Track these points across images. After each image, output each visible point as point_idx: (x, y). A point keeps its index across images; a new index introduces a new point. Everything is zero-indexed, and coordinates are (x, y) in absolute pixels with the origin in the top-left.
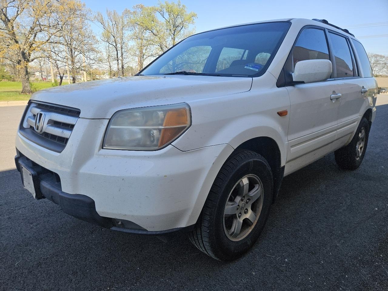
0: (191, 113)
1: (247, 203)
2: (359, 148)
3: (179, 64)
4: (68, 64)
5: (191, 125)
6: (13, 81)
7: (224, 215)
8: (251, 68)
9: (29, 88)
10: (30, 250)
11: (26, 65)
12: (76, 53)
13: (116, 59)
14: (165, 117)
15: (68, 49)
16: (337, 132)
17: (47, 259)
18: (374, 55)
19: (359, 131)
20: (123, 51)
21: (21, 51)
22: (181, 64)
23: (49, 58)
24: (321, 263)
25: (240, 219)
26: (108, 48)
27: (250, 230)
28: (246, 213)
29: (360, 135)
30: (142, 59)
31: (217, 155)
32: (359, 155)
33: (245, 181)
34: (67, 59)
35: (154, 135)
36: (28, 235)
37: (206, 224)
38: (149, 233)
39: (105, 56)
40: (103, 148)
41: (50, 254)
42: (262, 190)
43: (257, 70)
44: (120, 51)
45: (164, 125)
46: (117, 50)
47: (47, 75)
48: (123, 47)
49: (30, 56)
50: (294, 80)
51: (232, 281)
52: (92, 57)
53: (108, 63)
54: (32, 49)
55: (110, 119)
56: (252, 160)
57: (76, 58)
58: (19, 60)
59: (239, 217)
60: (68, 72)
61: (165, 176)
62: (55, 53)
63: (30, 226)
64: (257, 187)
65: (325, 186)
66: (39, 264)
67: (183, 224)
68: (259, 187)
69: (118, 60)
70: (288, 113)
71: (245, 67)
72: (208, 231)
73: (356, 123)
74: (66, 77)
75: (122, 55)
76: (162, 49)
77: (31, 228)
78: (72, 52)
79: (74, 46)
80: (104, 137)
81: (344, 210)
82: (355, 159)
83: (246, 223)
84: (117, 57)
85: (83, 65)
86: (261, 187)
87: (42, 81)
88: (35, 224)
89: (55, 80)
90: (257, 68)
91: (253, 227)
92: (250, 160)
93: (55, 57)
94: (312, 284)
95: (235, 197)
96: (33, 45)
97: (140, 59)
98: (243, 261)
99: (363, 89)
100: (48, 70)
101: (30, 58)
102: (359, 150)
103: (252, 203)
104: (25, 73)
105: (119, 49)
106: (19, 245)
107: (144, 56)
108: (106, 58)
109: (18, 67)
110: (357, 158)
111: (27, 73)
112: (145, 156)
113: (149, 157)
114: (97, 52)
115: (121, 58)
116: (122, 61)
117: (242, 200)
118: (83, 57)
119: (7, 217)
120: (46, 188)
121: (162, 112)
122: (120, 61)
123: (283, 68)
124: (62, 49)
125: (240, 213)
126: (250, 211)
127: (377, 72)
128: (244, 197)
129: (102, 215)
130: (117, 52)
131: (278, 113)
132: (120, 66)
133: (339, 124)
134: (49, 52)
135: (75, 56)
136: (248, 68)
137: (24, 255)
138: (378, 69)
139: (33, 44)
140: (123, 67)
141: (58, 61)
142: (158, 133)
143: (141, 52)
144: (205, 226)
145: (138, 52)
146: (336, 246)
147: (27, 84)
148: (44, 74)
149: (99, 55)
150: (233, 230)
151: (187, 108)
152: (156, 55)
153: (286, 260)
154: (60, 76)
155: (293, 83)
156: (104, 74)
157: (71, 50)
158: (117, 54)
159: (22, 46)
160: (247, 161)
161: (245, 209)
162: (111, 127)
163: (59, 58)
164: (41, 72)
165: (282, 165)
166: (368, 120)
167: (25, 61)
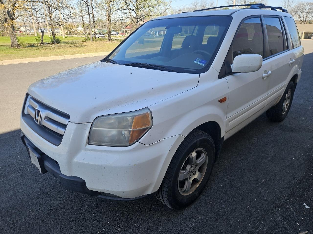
0: (152, 117)
1: (195, 167)
2: (286, 105)
3: (142, 16)
4: (48, 20)
5: (152, 126)
6: (2, 36)
7: (178, 180)
8: (199, 63)
9: (16, 43)
10: (40, 203)
11: (12, 23)
12: (53, 10)
13: (88, 13)
14: (133, 121)
15: (46, 6)
16: (267, 100)
17: (53, 210)
18: (309, 4)
19: (286, 92)
20: (93, 6)
21: (6, 10)
22: (143, 16)
23: (31, 16)
24: (248, 207)
25: (190, 180)
26: (80, 4)
27: (198, 185)
28: (194, 174)
29: (286, 96)
30: (110, 13)
31: (172, 144)
32: (285, 110)
33: (194, 154)
34: (46, 16)
35: (125, 135)
36: (37, 190)
37: (165, 189)
38: (125, 200)
39: (78, 11)
40: (88, 144)
41: (55, 206)
42: (207, 156)
43: (204, 65)
44: (91, 6)
45: (132, 128)
46: (88, 6)
47: (30, 29)
48: (93, 2)
49: (14, 14)
50: (232, 71)
51: (185, 224)
52: (67, 13)
53: (81, 17)
54: (15, 8)
55: (92, 123)
56: (198, 139)
57: (53, 14)
58: (6, 18)
59: (190, 178)
60: (48, 26)
61: (135, 165)
62: (36, 11)
63: (37, 181)
64: (203, 155)
65: (256, 138)
66: (48, 215)
67: (149, 192)
68: (204, 155)
69: (89, 15)
70: (227, 99)
71: (194, 62)
72: (167, 194)
73: (283, 88)
74: (46, 30)
75: (93, 9)
76: (127, 4)
77: (39, 184)
78: (49, 9)
79: (51, 4)
80: (89, 136)
81: (269, 160)
82: (282, 114)
83: (195, 181)
84: (89, 12)
85: (60, 20)
86: (206, 155)
87: (27, 34)
88: (40, 180)
89: (37, 34)
90: (203, 63)
91: (200, 183)
92: (197, 140)
93: (36, 15)
94: (240, 225)
95: (186, 166)
96: (16, 5)
97: (108, 13)
98: (193, 208)
99: (290, 61)
100: (31, 25)
101: (14, 16)
102: (285, 106)
103: (199, 167)
104: (12, 29)
105: (90, 4)
106: (32, 199)
107: (112, 10)
108: (79, 13)
109: (6, 25)
110: (284, 112)
111: (13, 29)
112: (119, 151)
113: (122, 152)
114: (72, 8)
115: (92, 13)
116: (93, 15)
117: (191, 167)
118: (59, 13)
119: (19, 174)
120: (49, 168)
121: (130, 118)
122: (91, 16)
123: (224, 62)
124: (41, 7)
125: (191, 176)
126: (198, 173)
127: (310, 18)
128: (193, 165)
129: (90, 189)
130: (88, 7)
131: (219, 101)
132: (92, 20)
133: (269, 94)
134: (30, 10)
135: (52, 12)
136: (196, 62)
137: (36, 207)
138: (311, 16)
139: (16, 3)
140: (94, 21)
141: (39, 17)
142: (128, 133)
143: (109, 7)
144: (164, 191)
145: (106, 7)
146: (260, 193)
147: (15, 39)
148: (28, 28)
149: (73, 11)
150: (185, 188)
151: (149, 112)
152: (122, 9)
153: (223, 206)
154: (42, 31)
155: (231, 73)
156: (78, 26)
157: (49, 7)
158: (88, 9)
159: (7, 6)
160: (195, 141)
161: (193, 172)
162: (93, 128)
163: (39, 15)
164: (25, 26)
165: (222, 136)
166: (294, 82)
167: (10, 19)
